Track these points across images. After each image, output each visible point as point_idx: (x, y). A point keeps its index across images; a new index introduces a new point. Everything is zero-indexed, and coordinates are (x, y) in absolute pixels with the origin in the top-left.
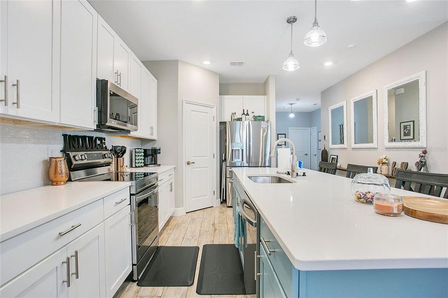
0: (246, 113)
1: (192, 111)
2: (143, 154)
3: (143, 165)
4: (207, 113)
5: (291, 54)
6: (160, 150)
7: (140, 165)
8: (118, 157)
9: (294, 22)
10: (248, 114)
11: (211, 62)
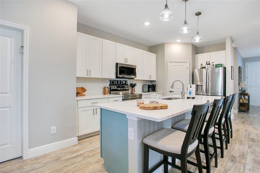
0: (208, 63)
1: (173, 66)
2: (147, 87)
3: (147, 91)
4: (183, 66)
5: (198, 33)
6: (156, 85)
7: (146, 91)
8: (132, 88)
9: (199, 15)
10: (209, 64)
11: (181, 40)
